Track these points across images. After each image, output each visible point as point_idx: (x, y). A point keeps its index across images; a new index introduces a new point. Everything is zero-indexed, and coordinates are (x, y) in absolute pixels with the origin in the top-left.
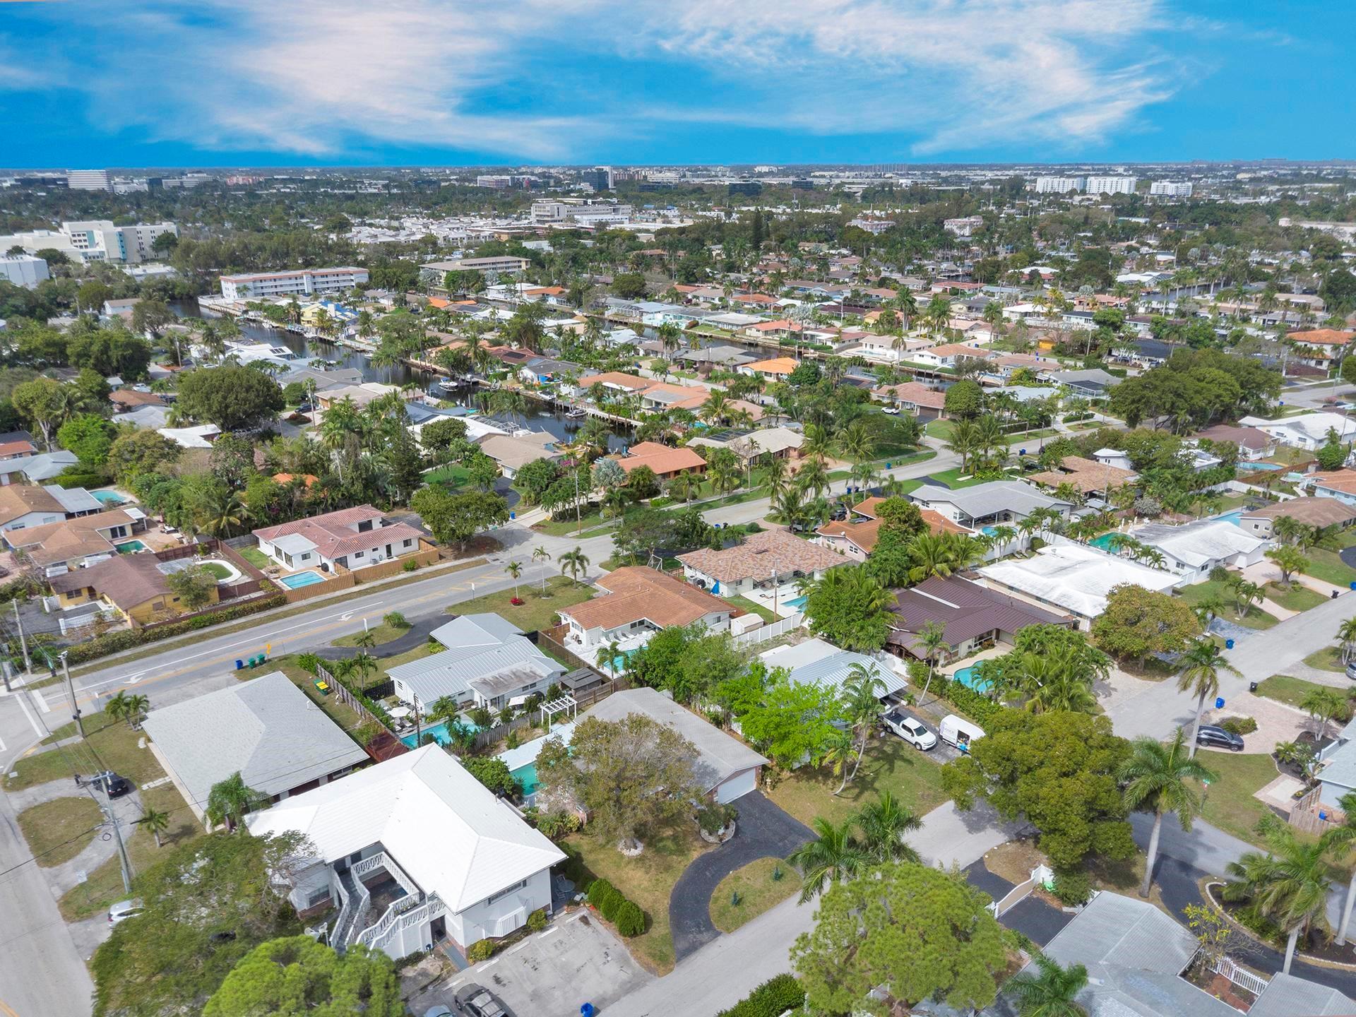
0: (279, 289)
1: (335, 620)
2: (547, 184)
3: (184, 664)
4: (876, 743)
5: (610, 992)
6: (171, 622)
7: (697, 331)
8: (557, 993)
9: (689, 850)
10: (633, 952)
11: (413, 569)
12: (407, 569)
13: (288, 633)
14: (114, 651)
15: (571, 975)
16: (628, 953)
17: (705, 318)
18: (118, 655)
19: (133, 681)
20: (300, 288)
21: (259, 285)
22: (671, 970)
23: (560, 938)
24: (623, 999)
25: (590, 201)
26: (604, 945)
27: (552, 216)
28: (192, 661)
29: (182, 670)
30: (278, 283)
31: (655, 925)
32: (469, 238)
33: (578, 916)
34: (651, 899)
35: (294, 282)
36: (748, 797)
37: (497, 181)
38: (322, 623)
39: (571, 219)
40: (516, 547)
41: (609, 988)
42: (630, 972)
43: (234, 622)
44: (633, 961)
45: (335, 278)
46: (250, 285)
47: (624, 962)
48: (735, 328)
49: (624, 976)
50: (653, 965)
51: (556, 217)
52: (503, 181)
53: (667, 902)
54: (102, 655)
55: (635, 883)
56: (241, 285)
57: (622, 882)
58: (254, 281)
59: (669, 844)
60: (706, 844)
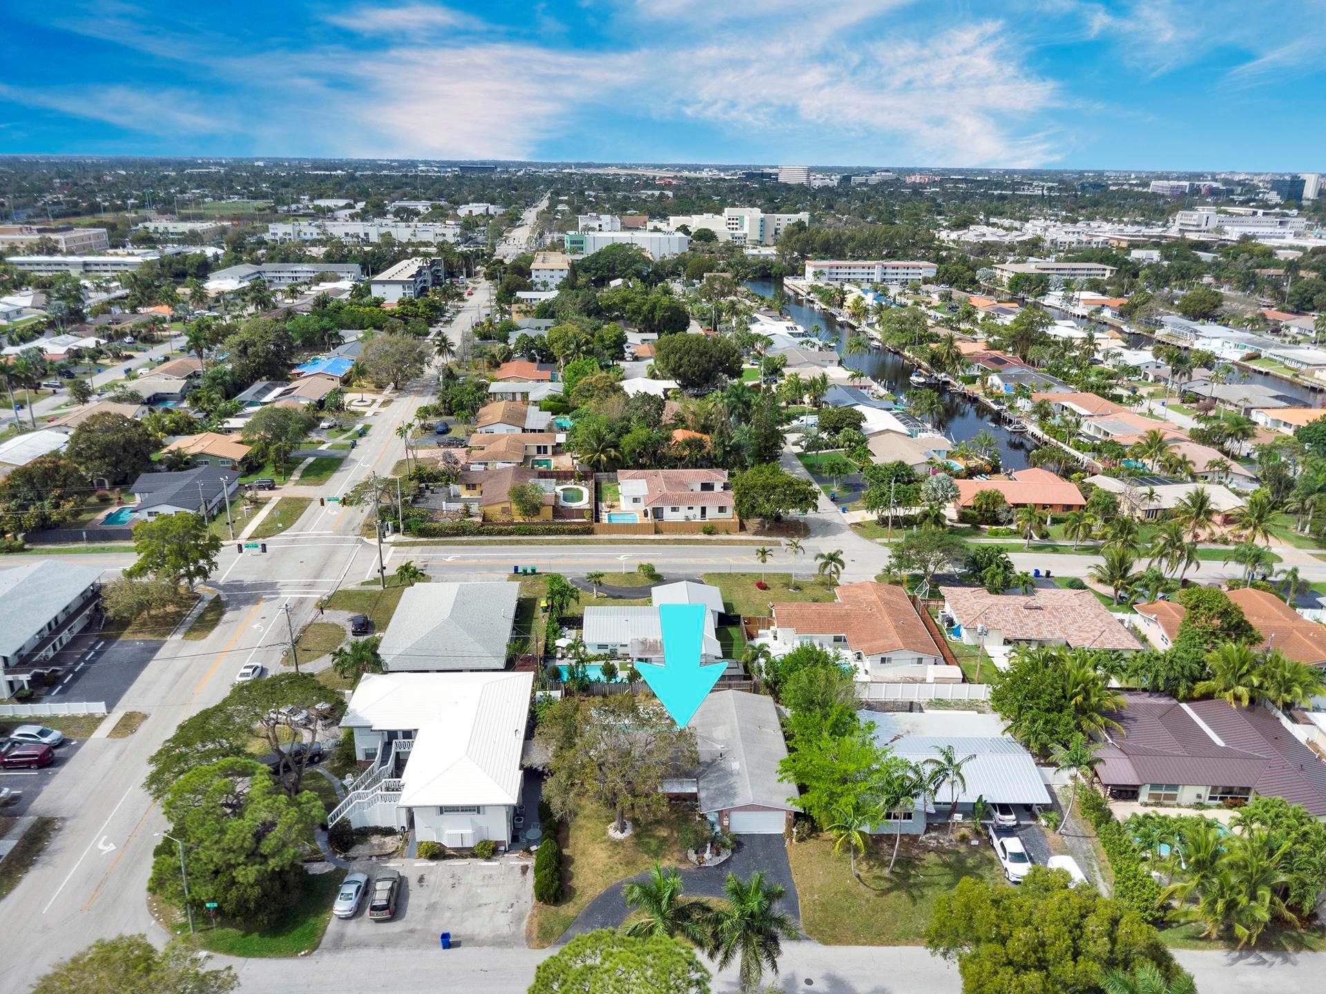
0: (852, 276)
1: (613, 557)
2: (1231, 192)
3: (488, 558)
4: (963, 849)
5: (482, 937)
6: (504, 524)
7: (1253, 365)
8: (448, 914)
9: (664, 856)
10: (532, 915)
11: (710, 533)
12: (705, 532)
13: (573, 557)
14: (457, 535)
15: (473, 905)
16: (529, 914)
17: (1272, 351)
18: (458, 539)
19: (449, 560)
20: (870, 277)
21: (835, 270)
22: (543, 947)
23: (493, 872)
24: (486, 949)
25: (1260, 212)
26: (518, 897)
27: (1198, 226)
28: (494, 558)
29: (483, 562)
30: (852, 271)
31: (571, 904)
32: (1080, 242)
33: (522, 863)
34: (591, 880)
35: (866, 271)
36: (768, 837)
37: (1172, 187)
38: (602, 557)
39: (1219, 230)
40: (819, 538)
41: (485, 932)
42: (513, 929)
43: (547, 537)
44: (525, 923)
45: (905, 271)
46: (826, 270)
47: (519, 919)
48: (1304, 368)
49: (505, 931)
50: (534, 936)
51: (1203, 227)
52: (1179, 187)
53: (600, 890)
54: (448, 535)
55: (592, 861)
56: (818, 270)
57: (583, 854)
58: (831, 267)
59: (654, 844)
60: (685, 859)
